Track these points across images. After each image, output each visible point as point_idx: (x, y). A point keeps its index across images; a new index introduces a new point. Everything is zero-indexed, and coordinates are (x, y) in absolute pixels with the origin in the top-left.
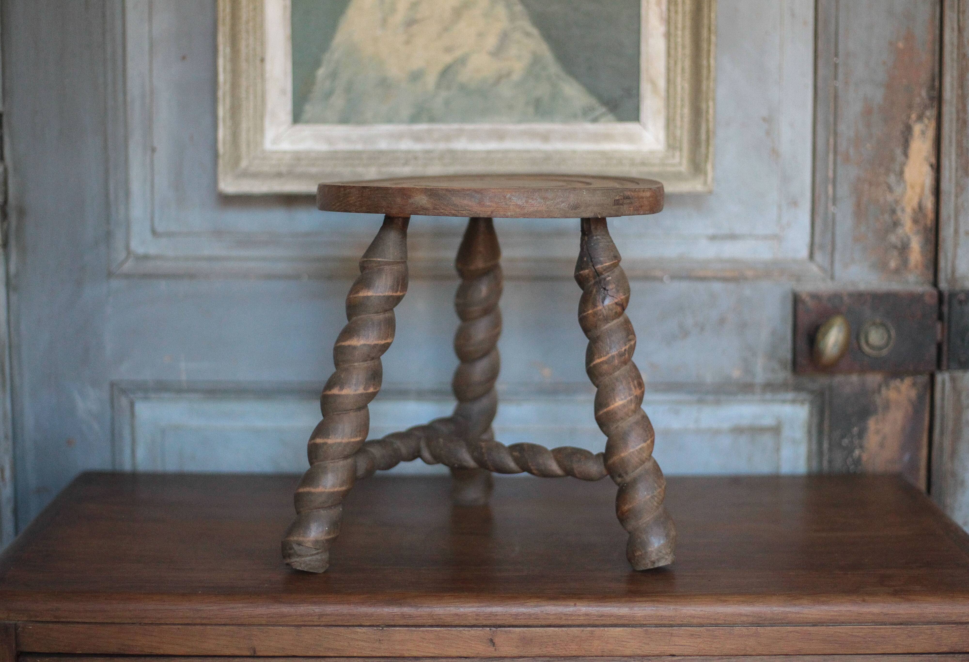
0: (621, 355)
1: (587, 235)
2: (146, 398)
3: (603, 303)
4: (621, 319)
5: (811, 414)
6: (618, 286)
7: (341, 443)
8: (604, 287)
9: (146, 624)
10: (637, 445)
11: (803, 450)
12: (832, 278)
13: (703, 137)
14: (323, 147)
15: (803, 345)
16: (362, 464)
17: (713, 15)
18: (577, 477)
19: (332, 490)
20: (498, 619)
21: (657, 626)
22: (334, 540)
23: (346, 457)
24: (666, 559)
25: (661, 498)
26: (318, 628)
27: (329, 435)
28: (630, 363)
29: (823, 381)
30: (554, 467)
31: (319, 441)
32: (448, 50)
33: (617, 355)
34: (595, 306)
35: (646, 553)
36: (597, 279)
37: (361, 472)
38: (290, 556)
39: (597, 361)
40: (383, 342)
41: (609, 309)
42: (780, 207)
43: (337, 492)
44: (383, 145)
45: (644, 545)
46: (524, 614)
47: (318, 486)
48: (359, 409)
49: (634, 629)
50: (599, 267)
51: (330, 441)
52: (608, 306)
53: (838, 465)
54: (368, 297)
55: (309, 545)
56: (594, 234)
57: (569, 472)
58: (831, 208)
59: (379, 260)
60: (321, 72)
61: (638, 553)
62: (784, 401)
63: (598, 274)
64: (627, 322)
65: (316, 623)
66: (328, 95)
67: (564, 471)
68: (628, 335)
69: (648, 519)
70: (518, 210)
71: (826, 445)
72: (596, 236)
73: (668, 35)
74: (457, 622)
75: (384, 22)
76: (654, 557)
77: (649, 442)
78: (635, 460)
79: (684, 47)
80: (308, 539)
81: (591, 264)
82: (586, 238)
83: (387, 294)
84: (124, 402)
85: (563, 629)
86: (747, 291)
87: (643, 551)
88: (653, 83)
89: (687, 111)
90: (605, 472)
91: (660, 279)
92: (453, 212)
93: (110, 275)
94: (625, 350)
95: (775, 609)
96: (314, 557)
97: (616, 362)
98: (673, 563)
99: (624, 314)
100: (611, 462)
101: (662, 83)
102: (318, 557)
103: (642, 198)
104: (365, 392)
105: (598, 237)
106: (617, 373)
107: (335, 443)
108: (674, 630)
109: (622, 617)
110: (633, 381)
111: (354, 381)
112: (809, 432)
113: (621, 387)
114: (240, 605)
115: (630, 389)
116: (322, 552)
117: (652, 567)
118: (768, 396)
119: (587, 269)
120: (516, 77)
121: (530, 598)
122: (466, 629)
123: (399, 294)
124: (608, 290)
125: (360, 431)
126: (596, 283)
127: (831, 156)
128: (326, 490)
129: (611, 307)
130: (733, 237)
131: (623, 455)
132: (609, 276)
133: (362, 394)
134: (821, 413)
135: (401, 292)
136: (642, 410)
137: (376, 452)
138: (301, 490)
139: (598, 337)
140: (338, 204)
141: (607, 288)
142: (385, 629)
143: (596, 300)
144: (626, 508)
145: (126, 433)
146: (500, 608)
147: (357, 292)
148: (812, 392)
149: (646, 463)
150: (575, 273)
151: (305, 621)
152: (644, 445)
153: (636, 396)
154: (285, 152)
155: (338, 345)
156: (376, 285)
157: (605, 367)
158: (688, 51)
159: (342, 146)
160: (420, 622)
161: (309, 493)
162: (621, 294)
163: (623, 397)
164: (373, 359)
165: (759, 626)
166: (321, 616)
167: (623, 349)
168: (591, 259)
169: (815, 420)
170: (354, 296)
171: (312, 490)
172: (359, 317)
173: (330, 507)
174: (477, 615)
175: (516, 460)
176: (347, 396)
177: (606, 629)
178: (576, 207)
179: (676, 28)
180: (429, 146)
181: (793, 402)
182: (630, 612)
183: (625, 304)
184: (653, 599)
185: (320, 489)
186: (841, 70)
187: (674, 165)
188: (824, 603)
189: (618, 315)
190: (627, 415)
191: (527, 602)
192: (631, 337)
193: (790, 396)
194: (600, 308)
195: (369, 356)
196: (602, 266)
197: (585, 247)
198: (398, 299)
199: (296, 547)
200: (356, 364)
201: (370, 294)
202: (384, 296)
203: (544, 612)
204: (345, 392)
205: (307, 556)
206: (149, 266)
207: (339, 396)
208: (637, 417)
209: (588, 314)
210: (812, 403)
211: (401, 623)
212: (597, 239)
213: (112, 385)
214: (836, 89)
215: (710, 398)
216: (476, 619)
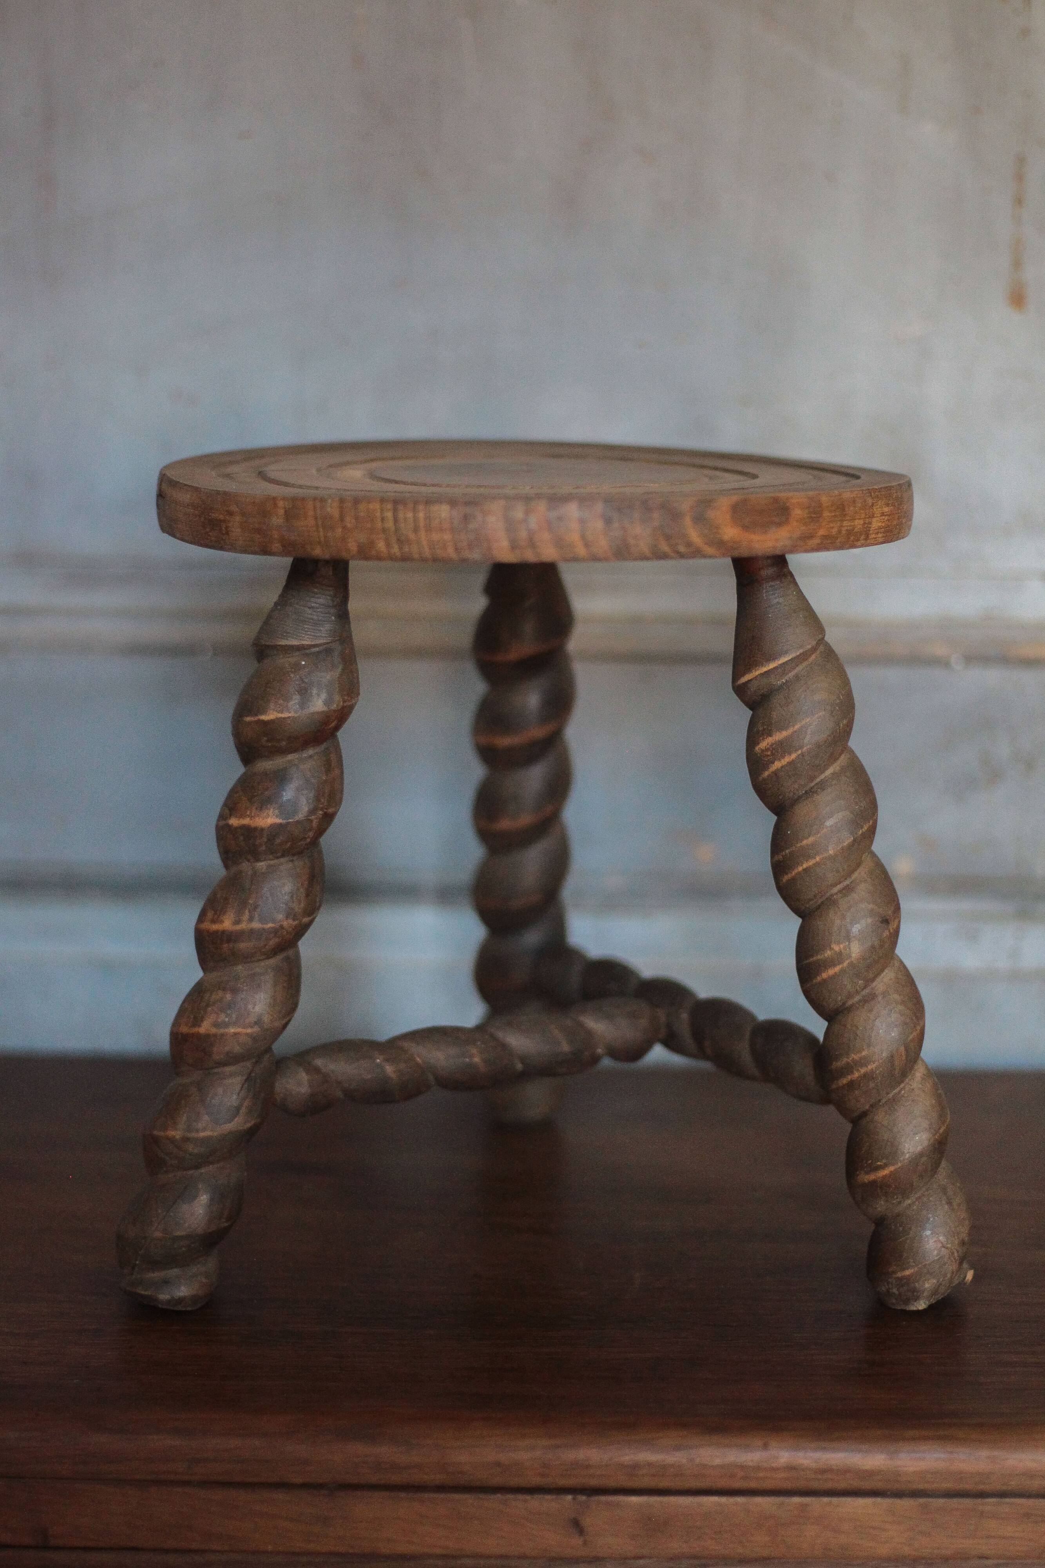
20: (591, 1476)
21: (949, 1494)
26: (188, 1489)
46: (650, 1464)
49: (897, 1500)
65: (182, 1478)
74: (496, 1481)
85: (740, 1500)
91: (942, 663)
108: (985, 1503)
109: (870, 1474)
121: (665, 1427)
122: (520, 1497)
142: (337, 1493)
146: (595, 1451)
151: (157, 1472)
160: (417, 1479)
174: (545, 1466)
177: (835, 1500)
182: (889, 1462)
184: (941, 1433)
191: (658, 1438)
203: (697, 1461)
211: (374, 1479)
216: (542, 1475)
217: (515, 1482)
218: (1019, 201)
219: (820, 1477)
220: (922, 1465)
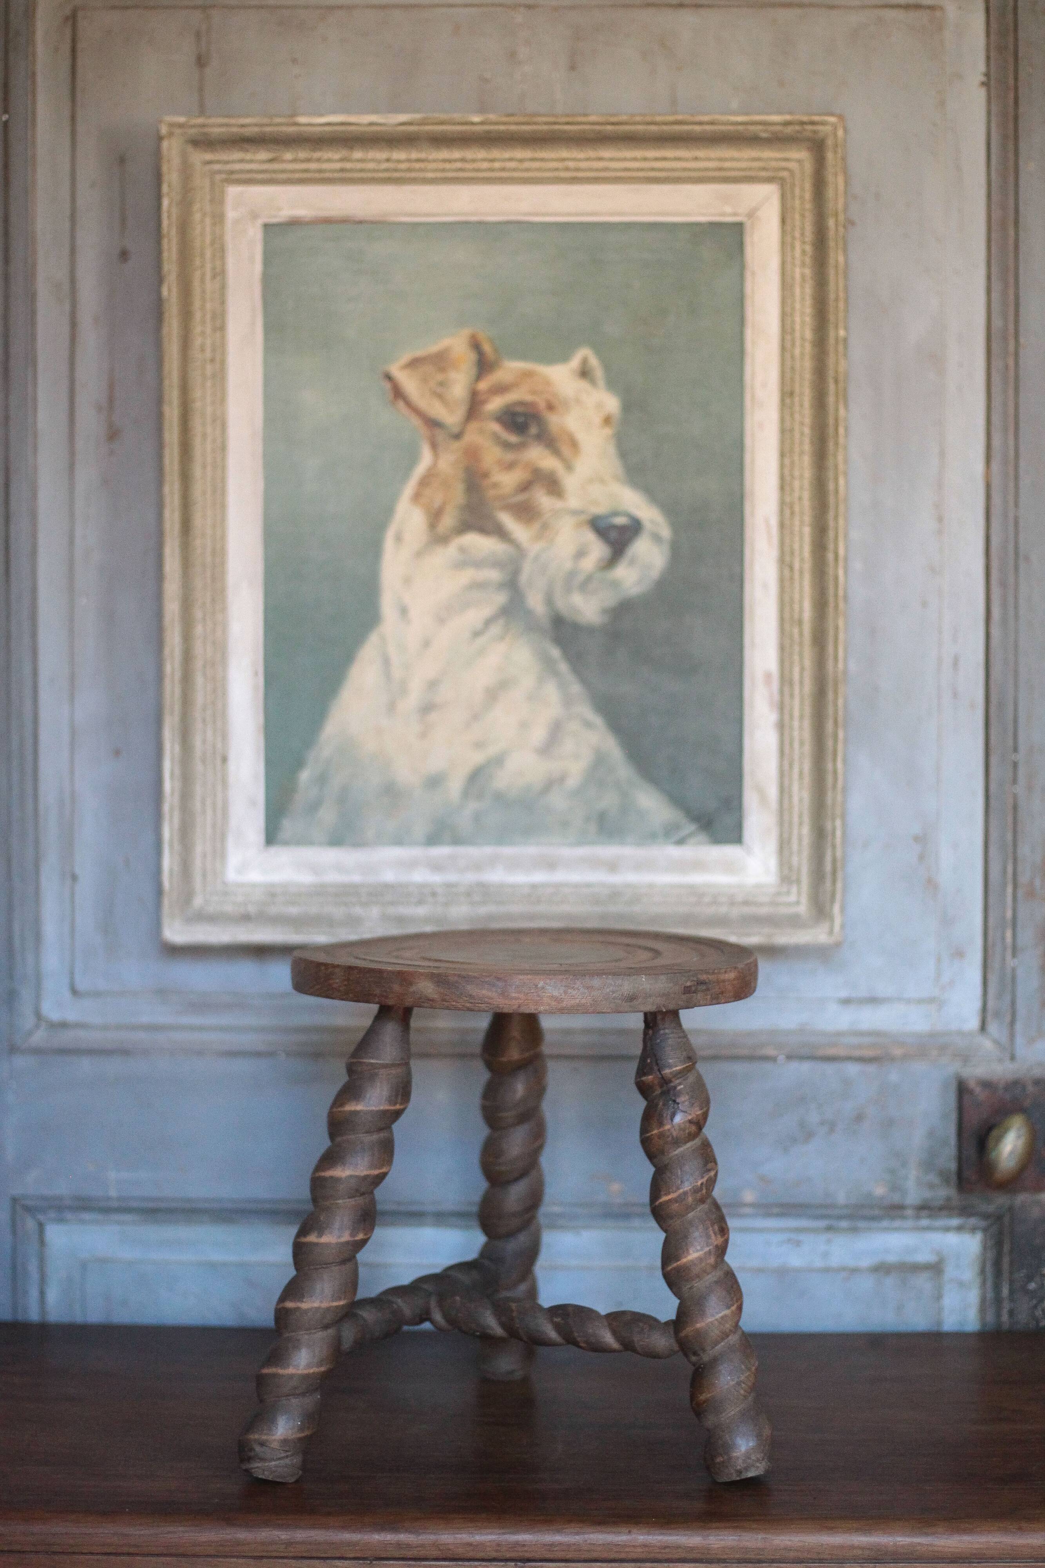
0: (696, 1190)
1: (652, 1028)
2: (61, 1220)
3: (672, 1120)
4: (697, 1142)
5: (985, 1248)
6: (692, 1097)
7: (318, 1309)
8: (673, 1098)
9: (54, 1553)
10: (717, 1313)
11: (973, 1296)
12: (1013, 1058)
13: (828, 867)
14: (306, 878)
15: (971, 1151)
16: (349, 1334)
17: (840, 702)
18: (638, 1353)
19: (306, 1372)
20: (526, 1551)
21: (739, 1561)
22: (308, 1438)
23: (326, 1327)
24: (758, 1467)
25: (750, 1384)
26: (285, 1561)
27: (303, 1296)
28: (709, 1201)
29: (1001, 1200)
30: (609, 1339)
31: (290, 1305)
32: (479, 745)
33: (690, 1190)
34: (661, 1124)
35: (730, 1458)
36: (665, 1088)
37: (347, 1344)
38: (249, 1459)
39: (664, 1199)
40: (376, 1172)
41: (680, 1129)
42: (939, 960)
43: (313, 1373)
44: (389, 876)
45: (728, 1448)
46: (561, 1544)
47: (288, 1366)
48: (344, 1262)
50: (667, 1071)
51: (304, 1306)
52: (679, 1125)
53: (1023, 1317)
54: (356, 1113)
55: (275, 1445)
56: (661, 1026)
57: (628, 1346)
58: (1010, 962)
59: (372, 1061)
60: (305, 776)
61: (719, 1459)
62: (947, 1229)
63: (665, 1081)
64: (706, 1146)
65: (282, 1554)
66: (314, 807)
67: (621, 1344)
68: (706, 1163)
69: (733, 1413)
70: (554, 1003)
71: (1005, 1291)
72: (664, 1029)
73: (781, 726)
74: (471, 1554)
75: (391, 707)
76: (740, 1465)
77: (734, 1308)
78: (715, 1333)
79: (802, 744)
80: (273, 1437)
81: (656, 1068)
82: (650, 1032)
83: (382, 1108)
84: (30, 1224)
85: (614, 1564)
86: (894, 1077)
87: (726, 1457)
88: (761, 791)
89: (806, 830)
90: (676, 1347)
91: (773, 1059)
92: (468, 1005)
93: (13, 1050)
94: (702, 1184)
95: (899, 1539)
96: (282, 1462)
97: (690, 1199)
98: (767, 1472)
99: (701, 1134)
100: (683, 1334)
101: (773, 792)
102: (287, 1461)
103: (724, 981)
104: (352, 1239)
105: (667, 1031)
106: (691, 1215)
107: (312, 1308)
109: (692, 1549)
110: (712, 1226)
111: (337, 1225)
112: (982, 1272)
113: (697, 1234)
114: (181, 1529)
115: (708, 1237)
116: (292, 1455)
117: (738, 1479)
118: (925, 1222)
119: (651, 1075)
120: (573, 782)
121: (570, 1521)
123: (398, 1107)
124: (678, 1104)
125: (345, 1292)
126: (663, 1093)
127: (1010, 890)
128: (300, 1372)
129: (682, 1126)
130: (873, 1000)
131: (698, 1325)
132: (680, 1084)
133: (347, 1243)
134: (999, 1244)
135: (401, 1104)
136: (726, 1263)
137: (368, 1315)
138: (265, 1371)
139: (666, 1166)
140: (317, 987)
141: (678, 1101)
142: (374, 1562)
143: (662, 1116)
144: (702, 1397)
145: (33, 1267)
146: (528, 1536)
147: (342, 1105)
148: (985, 1216)
149: (730, 1338)
150: (636, 1078)
151: (267, 1551)
152: (727, 1312)
153: (717, 1246)
154: (254, 886)
155: (317, 1175)
156: (368, 1096)
157: (675, 1206)
158: (807, 748)
159: (333, 877)
160: (422, 1553)
161: (275, 1375)
162: (697, 1108)
163: (699, 1248)
164: (363, 1194)
165: (878, 1563)
166: (289, 1544)
167: (699, 1183)
168: (657, 1060)
169: (990, 1255)
170: (339, 1109)
171: (281, 1371)
172: (344, 1138)
173: (303, 1394)
174: (498, 1545)
175: (557, 1328)
176: (327, 1245)
178: (631, 998)
179: (791, 717)
180: (452, 877)
181: (960, 1229)
182: (703, 1542)
183: (702, 1122)
184: (735, 1525)
185: (291, 1371)
186: (1022, 771)
187: (789, 904)
188: (965, 1531)
189: (692, 1137)
190: (705, 1271)
191: (566, 1528)
192: (710, 1165)
193: (955, 1222)
194: (667, 1127)
195: (357, 1190)
196: (672, 1070)
197: (649, 1044)
198: (398, 1114)
199: (258, 1449)
200: (340, 1201)
201: (359, 1107)
202: (378, 1111)
203: (588, 1542)
204: (325, 1239)
205: (273, 1460)
206: (66, 1038)
207: (317, 1244)
208: (718, 1274)
209: (652, 1135)
210: (985, 1230)
211: (397, 1554)
212: (665, 1034)
213: (14, 1200)
214: (1015, 797)
215: (844, 1224)
216: (497, 1551)
217: (481, 1555)
219: (663, 1551)
220: (723, 1544)
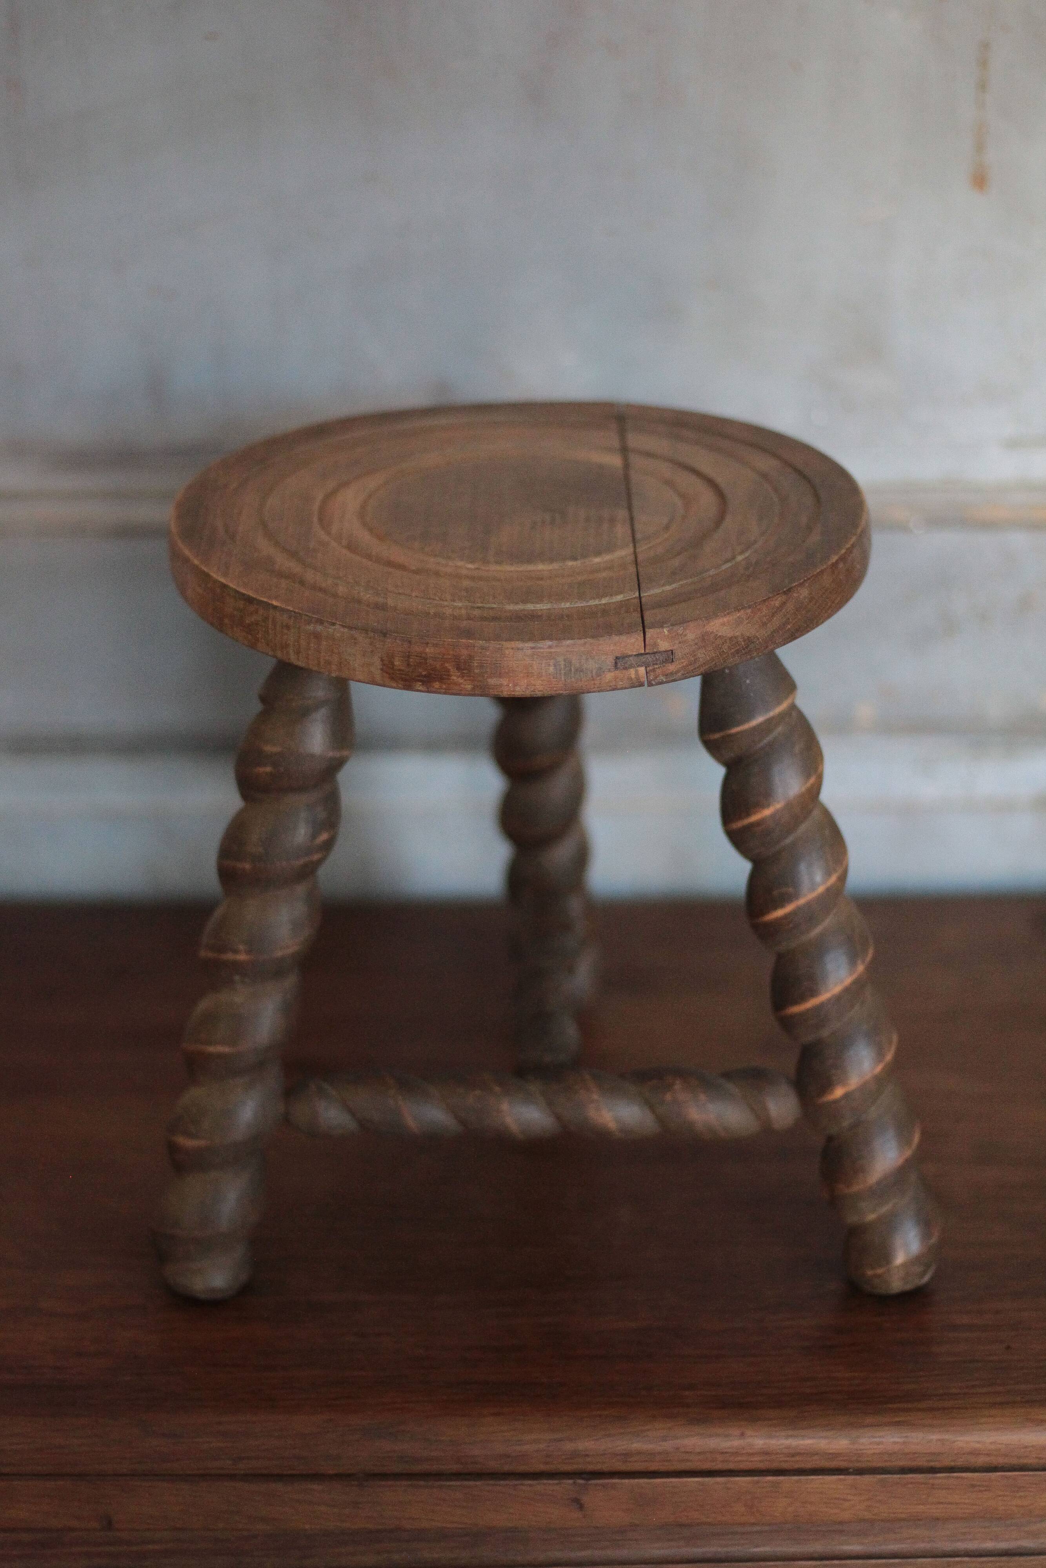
20: (589, 1463)
21: (903, 1471)
46: (639, 1453)
49: (858, 1477)
74: (506, 1468)
91: (903, 527)
108: (936, 1478)
109: (835, 1456)
146: (592, 1441)
160: (435, 1469)
174: (548, 1456)
177: (804, 1478)
182: (851, 1446)
184: (897, 1419)
191: (648, 1430)
211: (398, 1468)
218: (982, 86)
